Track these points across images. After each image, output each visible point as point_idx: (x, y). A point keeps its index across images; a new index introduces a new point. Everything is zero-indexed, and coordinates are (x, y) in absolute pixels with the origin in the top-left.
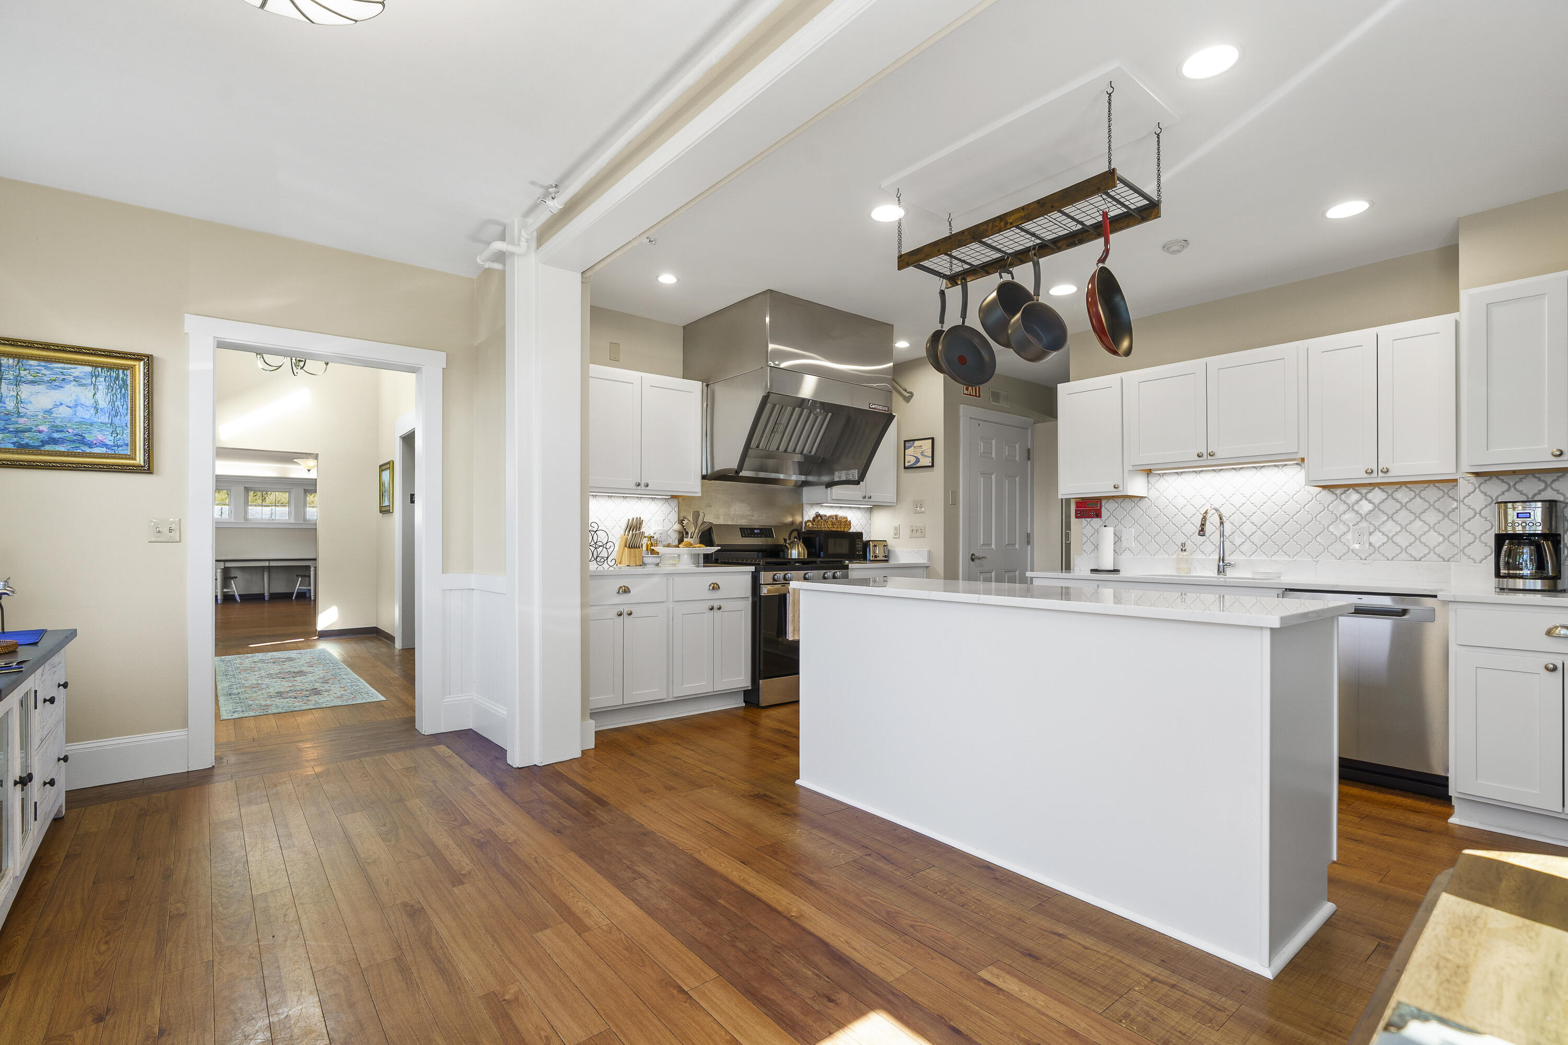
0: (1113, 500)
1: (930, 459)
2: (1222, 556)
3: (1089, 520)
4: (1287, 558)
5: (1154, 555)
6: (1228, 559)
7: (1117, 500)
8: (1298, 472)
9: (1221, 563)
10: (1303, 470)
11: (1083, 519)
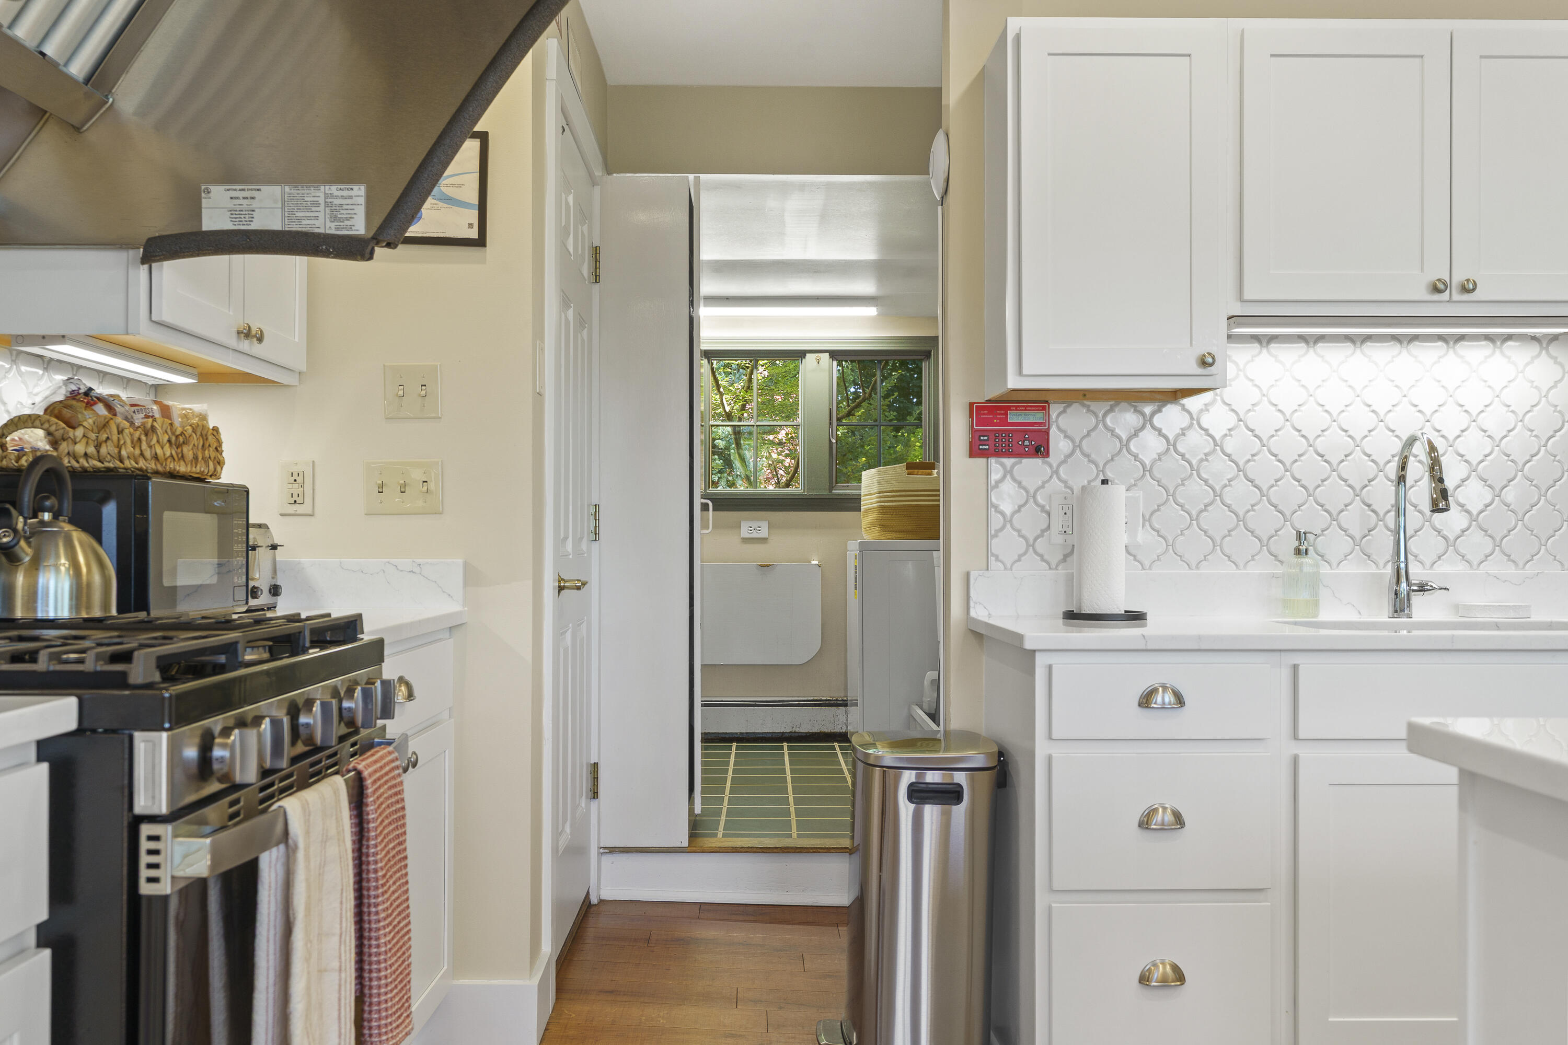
0: (1084, 405)
1: (473, 216)
2: (1403, 565)
3: (1009, 462)
4: (1511, 570)
5: (1197, 568)
6: (1417, 572)
7: (1094, 405)
8: (1533, 358)
9: (1404, 585)
10: (1544, 352)
11: (993, 460)
